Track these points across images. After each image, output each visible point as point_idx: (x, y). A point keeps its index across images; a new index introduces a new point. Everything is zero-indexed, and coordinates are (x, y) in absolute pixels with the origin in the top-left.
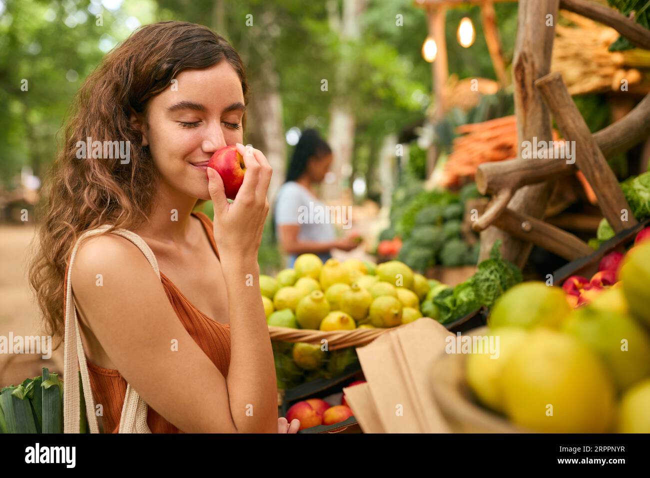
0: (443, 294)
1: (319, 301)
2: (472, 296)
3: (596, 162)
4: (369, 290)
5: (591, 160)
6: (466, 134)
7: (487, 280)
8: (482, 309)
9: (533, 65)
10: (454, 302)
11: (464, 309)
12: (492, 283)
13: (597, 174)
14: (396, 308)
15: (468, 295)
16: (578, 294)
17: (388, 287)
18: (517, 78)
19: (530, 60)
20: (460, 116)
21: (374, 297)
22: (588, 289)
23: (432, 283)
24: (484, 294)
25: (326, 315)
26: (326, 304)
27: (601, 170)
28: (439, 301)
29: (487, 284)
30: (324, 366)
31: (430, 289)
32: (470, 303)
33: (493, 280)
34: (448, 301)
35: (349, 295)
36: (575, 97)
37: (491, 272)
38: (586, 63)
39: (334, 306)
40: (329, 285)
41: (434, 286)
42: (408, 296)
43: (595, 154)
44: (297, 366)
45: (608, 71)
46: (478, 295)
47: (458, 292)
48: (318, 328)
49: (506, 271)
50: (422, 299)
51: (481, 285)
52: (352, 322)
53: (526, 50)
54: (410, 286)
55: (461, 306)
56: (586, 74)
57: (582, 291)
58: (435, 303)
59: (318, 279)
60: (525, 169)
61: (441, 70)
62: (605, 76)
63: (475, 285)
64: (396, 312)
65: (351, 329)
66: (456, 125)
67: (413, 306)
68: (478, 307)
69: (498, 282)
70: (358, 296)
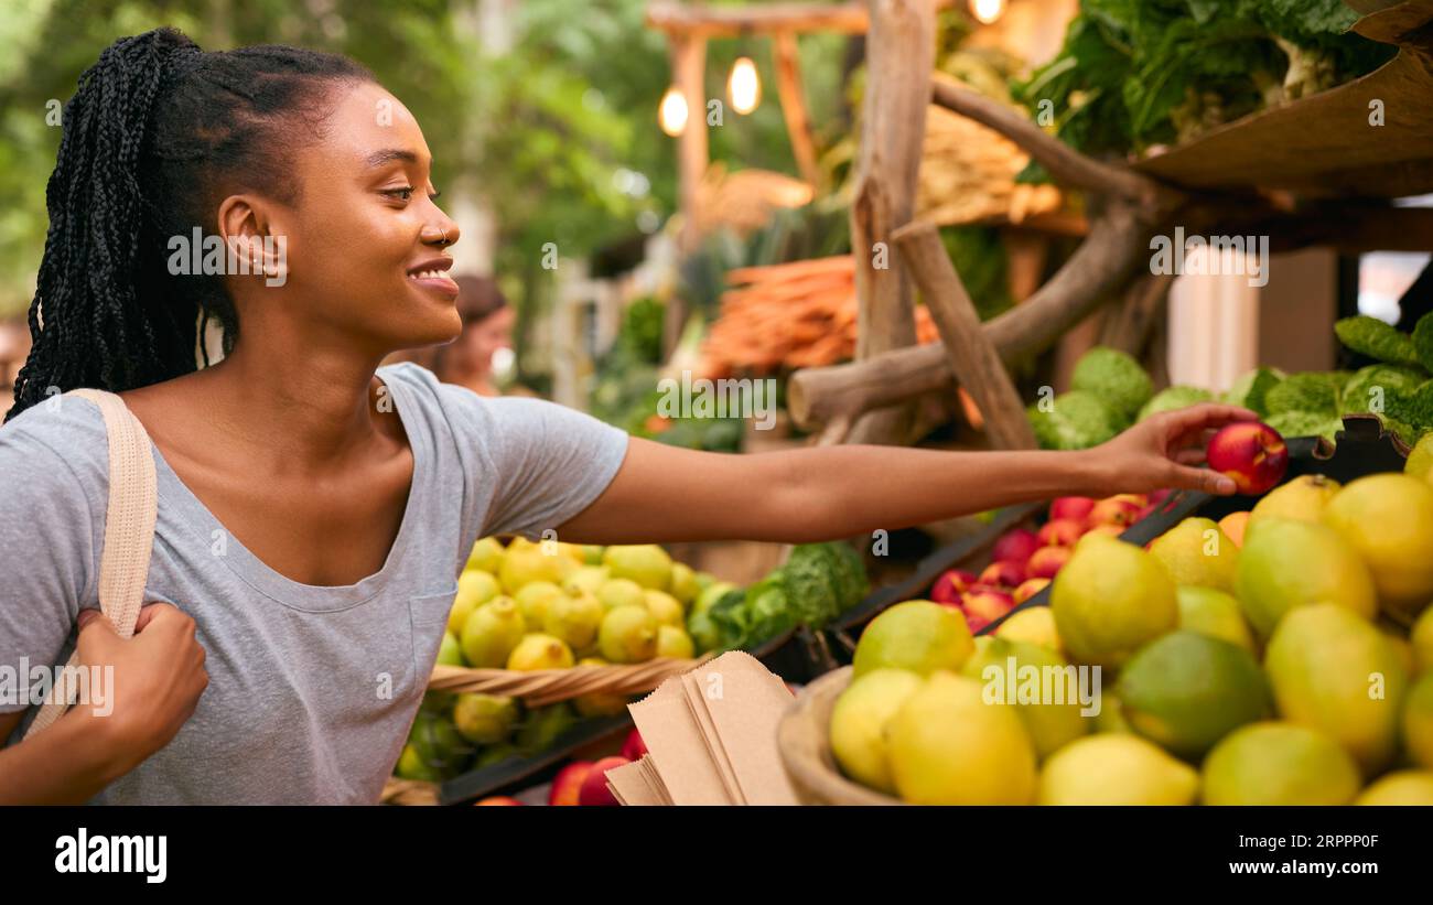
0: (727, 601)
1: (507, 616)
2: (781, 604)
3: (990, 375)
4: (596, 594)
5: (982, 372)
6: (744, 285)
7: (806, 577)
8: (799, 629)
9: (886, 201)
10: (748, 616)
11: (768, 628)
12: (815, 583)
13: (992, 396)
14: (648, 628)
15: (773, 604)
16: (959, 603)
17: (628, 588)
18: (859, 221)
19: (882, 192)
20: (734, 249)
21: (608, 607)
22: (976, 593)
23: (702, 578)
24: (801, 602)
25: (518, 642)
26: (519, 621)
27: (997, 388)
28: (720, 613)
29: (807, 584)
30: (513, 738)
31: (700, 590)
32: (779, 618)
33: (817, 578)
34: (737, 613)
35: (562, 606)
36: (944, 230)
37: (814, 564)
38: (965, 167)
39: (535, 626)
40: (518, 585)
41: (707, 586)
42: (665, 604)
43: (987, 361)
44: (461, 738)
45: (1002, 185)
46: (791, 604)
47: (755, 597)
48: (504, 666)
49: (838, 562)
50: (689, 608)
51: (797, 586)
52: (567, 656)
53: (877, 174)
54: (667, 587)
55: (761, 624)
56: (965, 188)
57: (966, 597)
58: (712, 617)
59: (496, 574)
60: (873, 383)
61: (695, 153)
62: (998, 196)
63: (785, 586)
64: (647, 634)
65: (566, 667)
66: (726, 267)
67: (673, 623)
68: (792, 626)
69: (825, 580)
70: (580, 606)
